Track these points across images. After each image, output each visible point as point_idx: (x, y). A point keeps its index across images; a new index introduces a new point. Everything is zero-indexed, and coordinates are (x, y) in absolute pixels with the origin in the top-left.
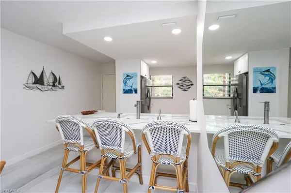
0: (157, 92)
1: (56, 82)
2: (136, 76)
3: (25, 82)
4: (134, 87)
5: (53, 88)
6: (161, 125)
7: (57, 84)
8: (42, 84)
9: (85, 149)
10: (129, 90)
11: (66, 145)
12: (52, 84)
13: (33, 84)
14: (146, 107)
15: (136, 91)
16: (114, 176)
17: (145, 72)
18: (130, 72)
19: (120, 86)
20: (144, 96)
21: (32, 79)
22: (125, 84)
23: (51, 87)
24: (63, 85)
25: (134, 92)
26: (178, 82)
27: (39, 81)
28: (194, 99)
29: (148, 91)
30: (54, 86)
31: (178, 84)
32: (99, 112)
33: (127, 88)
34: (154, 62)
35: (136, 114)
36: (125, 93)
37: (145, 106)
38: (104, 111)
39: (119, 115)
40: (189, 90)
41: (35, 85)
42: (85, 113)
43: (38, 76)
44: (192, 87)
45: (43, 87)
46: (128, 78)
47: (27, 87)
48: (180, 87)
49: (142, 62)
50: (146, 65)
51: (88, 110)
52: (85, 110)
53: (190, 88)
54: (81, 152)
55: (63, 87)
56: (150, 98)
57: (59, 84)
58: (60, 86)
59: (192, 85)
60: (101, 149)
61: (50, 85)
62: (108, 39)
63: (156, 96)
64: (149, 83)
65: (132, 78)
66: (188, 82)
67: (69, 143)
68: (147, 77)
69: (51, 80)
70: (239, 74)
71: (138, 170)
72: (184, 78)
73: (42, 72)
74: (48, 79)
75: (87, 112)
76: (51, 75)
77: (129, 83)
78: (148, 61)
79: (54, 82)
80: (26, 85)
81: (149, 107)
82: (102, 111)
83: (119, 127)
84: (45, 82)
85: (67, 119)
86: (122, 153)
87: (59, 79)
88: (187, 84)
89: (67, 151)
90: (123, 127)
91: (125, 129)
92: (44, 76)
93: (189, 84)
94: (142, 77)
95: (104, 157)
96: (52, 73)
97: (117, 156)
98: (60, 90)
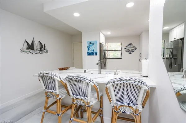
0: (110, 55)
1: (42, 48)
2: (96, 43)
3: (21, 48)
4: (95, 51)
5: (40, 52)
7: (43, 49)
8: (33, 49)
9: (60, 97)
10: (91, 53)
11: (46, 93)
12: (39, 49)
13: (27, 49)
15: (96, 54)
16: (82, 117)
17: (102, 40)
18: (92, 40)
19: (85, 50)
20: (102, 57)
21: (26, 46)
22: (89, 49)
23: (39, 51)
24: (47, 50)
25: (95, 55)
26: (125, 48)
27: (31, 47)
28: (146, 59)
29: (105, 53)
30: (41, 50)
31: (125, 49)
32: (71, 68)
33: (90, 52)
34: (109, 33)
35: (98, 70)
36: (88, 55)
37: (103, 64)
38: (75, 68)
39: (85, 71)
40: (133, 53)
41: (28, 50)
42: (61, 69)
43: (30, 43)
44: (135, 50)
45: (33, 51)
46: (91, 44)
47: (22, 51)
48: (127, 51)
49: (100, 33)
50: (103, 35)
51: (63, 67)
52: (61, 67)
53: (134, 51)
54: (57, 99)
55: (47, 51)
56: (106, 59)
57: (45, 49)
58: (45, 51)
59: (136, 49)
60: (72, 98)
61: (38, 50)
63: (109, 57)
64: (105, 48)
65: (93, 44)
66: (133, 47)
67: (48, 92)
68: (104, 44)
69: (39, 47)
70: (174, 40)
71: (100, 113)
72: (130, 44)
73: (33, 41)
74: (37, 46)
75: (62, 68)
77: (92, 48)
78: (105, 33)
79: (41, 48)
80: (22, 50)
81: (105, 65)
82: (73, 68)
83: (86, 81)
84: (35, 48)
85: (46, 74)
86: (89, 101)
87: (44, 46)
88: (132, 49)
89: (48, 97)
90: (90, 82)
91: (91, 83)
92: (34, 44)
93: (133, 49)
94: (100, 44)
95: (74, 104)
96: (40, 42)
97: (84, 104)
98: (45, 53)
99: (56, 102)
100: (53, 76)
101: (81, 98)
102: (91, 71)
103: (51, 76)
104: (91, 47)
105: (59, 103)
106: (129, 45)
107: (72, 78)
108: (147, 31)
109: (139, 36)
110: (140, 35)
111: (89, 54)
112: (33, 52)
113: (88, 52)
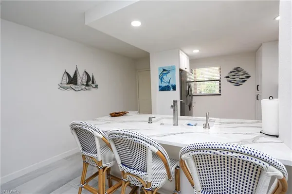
0: (200, 88)
1: (90, 81)
2: (173, 69)
3: (59, 82)
4: (172, 83)
5: (86, 88)
6: (218, 152)
7: (90, 83)
8: (76, 84)
9: (104, 165)
10: (166, 86)
12: (85, 83)
13: (67, 84)
14: (187, 107)
15: (174, 88)
17: (185, 64)
18: (166, 65)
19: (155, 82)
20: (184, 93)
21: (66, 80)
22: (161, 79)
23: (84, 86)
24: (97, 84)
25: (172, 89)
26: (227, 75)
27: (73, 80)
28: (271, 97)
29: (189, 87)
30: (87, 85)
31: (228, 77)
33: (164, 85)
34: (196, 51)
37: (185, 107)
39: (150, 119)
40: (244, 84)
41: (69, 85)
42: (113, 115)
43: (72, 75)
44: (248, 80)
45: (76, 86)
46: (165, 72)
47: (61, 87)
48: (230, 82)
49: (181, 52)
50: (186, 56)
53: (244, 81)
54: (99, 169)
55: (97, 86)
56: (192, 96)
57: (93, 83)
58: (94, 85)
59: (248, 77)
60: (121, 170)
61: (83, 85)
62: (136, 24)
63: (198, 93)
64: (190, 78)
65: (169, 72)
66: (243, 73)
67: (85, 155)
68: (188, 70)
69: (85, 79)
72: (237, 69)
73: (76, 71)
74: (82, 78)
76: (85, 73)
77: (166, 78)
78: (189, 51)
79: (87, 82)
80: (61, 85)
81: (190, 107)
83: (142, 144)
84: (79, 82)
85: (80, 126)
86: (149, 181)
87: (93, 78)
88: (241, 77)
89: (86, 164)
90: (149, 145)
91: (152, 147)
92: (78, 76)
93: (243, 77)
94: (181, 70)
95: (126, 182)
96: (86, 72)
97: (142, 185)
98: (94, 89)
99: (97, 174)
100: (91, 130)
101: (134, 174)
102: (162, 118)
103: (87, 129)
104: (164, 77)
105: (101, 176)
106: (235, 70)
107: (117, 136)
108: (276, 41)
109: (254, 53)
110: (257, 50)
111: (162, 89)
112: (76, 88)
113: (161, 85)
